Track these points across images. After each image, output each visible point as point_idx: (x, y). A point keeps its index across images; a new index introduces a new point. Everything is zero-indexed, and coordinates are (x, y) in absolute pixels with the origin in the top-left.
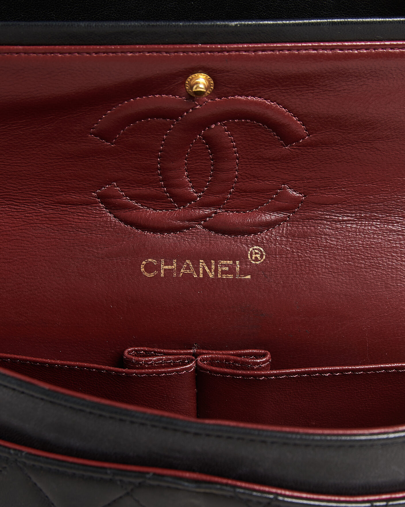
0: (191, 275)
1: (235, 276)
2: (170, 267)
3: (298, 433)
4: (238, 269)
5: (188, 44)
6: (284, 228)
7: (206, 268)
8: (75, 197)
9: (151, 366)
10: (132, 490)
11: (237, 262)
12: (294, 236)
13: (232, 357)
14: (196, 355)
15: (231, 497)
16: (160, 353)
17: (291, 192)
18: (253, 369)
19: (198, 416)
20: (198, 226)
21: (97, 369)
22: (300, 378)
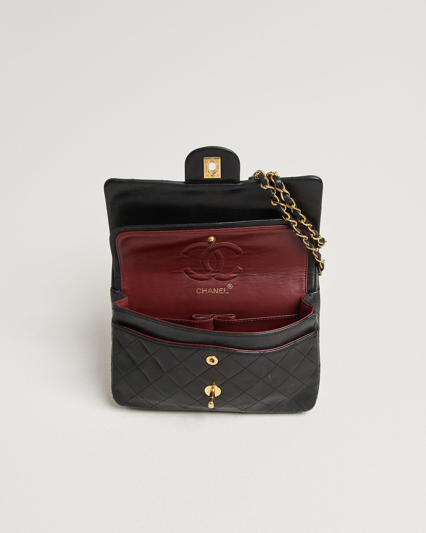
0: (211, 293)
1: (224, 293)
2: (205, 291)
3: (239, 333)
4: (225, 291)
5: (208, 229)
6: (238, 278)
7: (216, 291)
8: (177, 271)
9: (200, 320)
10: (197, 351)
11: (225, 289)
12: (241, 280)
13: (224, 316)
14: (213, 316)
15: (223, 351)
16: (203, 316)
17: (239, 268)
18: (230, 320)
19: (214, 330)
20: (213, 278)
21: (185, 321)
22: (244, 322)
